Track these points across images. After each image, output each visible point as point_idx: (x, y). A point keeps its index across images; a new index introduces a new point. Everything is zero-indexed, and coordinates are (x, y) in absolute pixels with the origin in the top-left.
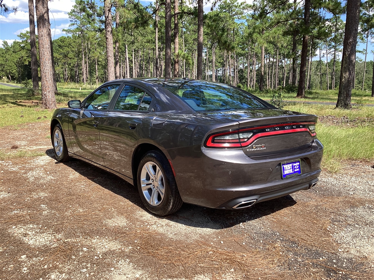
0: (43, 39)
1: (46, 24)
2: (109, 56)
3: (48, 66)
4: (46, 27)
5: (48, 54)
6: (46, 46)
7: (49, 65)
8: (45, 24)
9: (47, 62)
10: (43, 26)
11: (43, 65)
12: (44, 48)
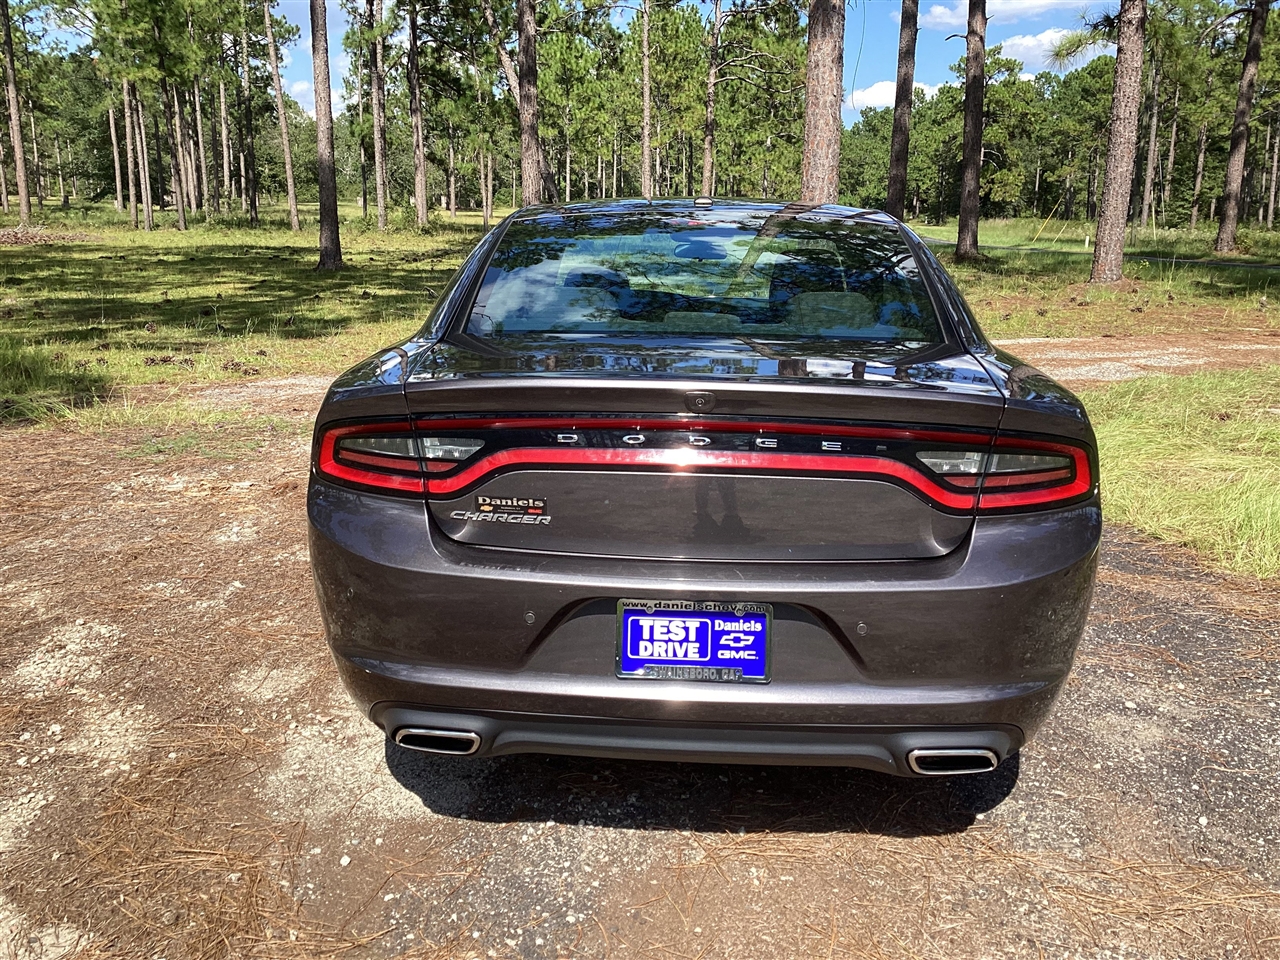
0: (817, 75)
1: (835, 23)
2: (1118, 118)
3: (824, 166)
4: (832, 33)
5: (827, 125)
6: (826, 98)
7: (826, 162)
8: (830, 25)
9: (821, 152)
10: (824, 32)
11: (809, 163)
12: (817, 105)
